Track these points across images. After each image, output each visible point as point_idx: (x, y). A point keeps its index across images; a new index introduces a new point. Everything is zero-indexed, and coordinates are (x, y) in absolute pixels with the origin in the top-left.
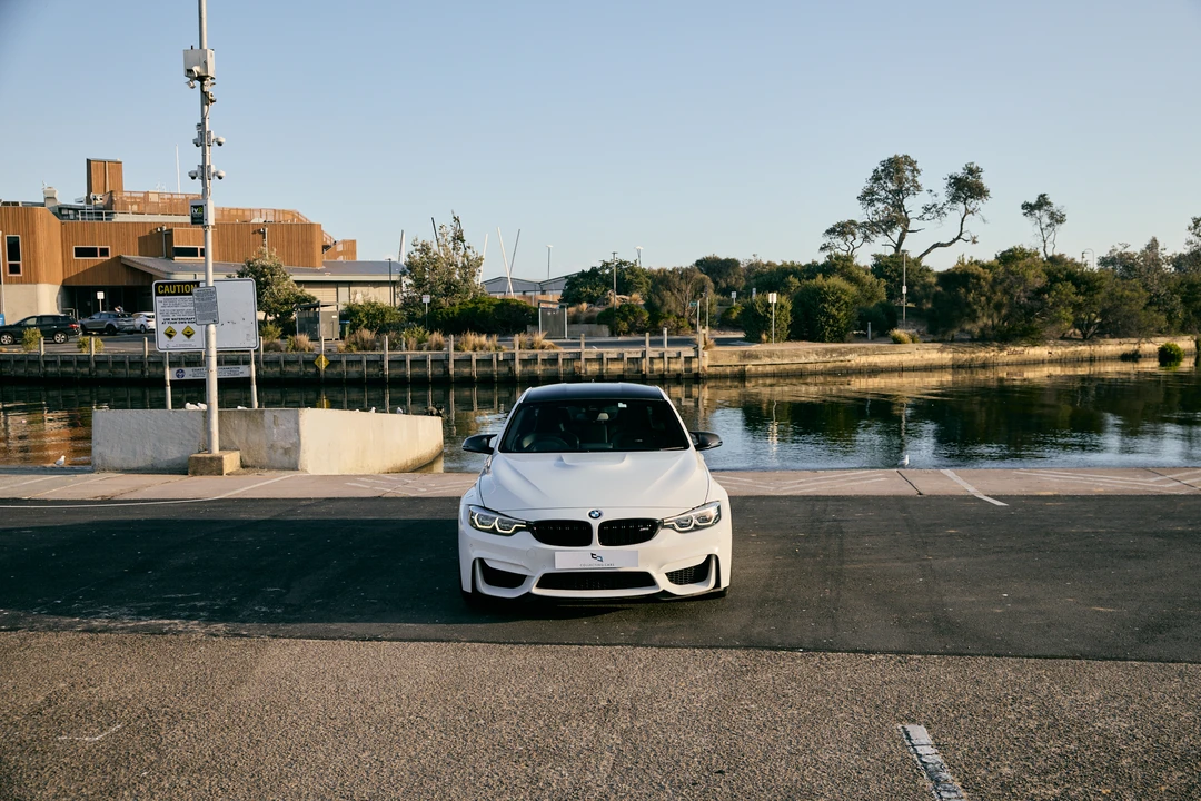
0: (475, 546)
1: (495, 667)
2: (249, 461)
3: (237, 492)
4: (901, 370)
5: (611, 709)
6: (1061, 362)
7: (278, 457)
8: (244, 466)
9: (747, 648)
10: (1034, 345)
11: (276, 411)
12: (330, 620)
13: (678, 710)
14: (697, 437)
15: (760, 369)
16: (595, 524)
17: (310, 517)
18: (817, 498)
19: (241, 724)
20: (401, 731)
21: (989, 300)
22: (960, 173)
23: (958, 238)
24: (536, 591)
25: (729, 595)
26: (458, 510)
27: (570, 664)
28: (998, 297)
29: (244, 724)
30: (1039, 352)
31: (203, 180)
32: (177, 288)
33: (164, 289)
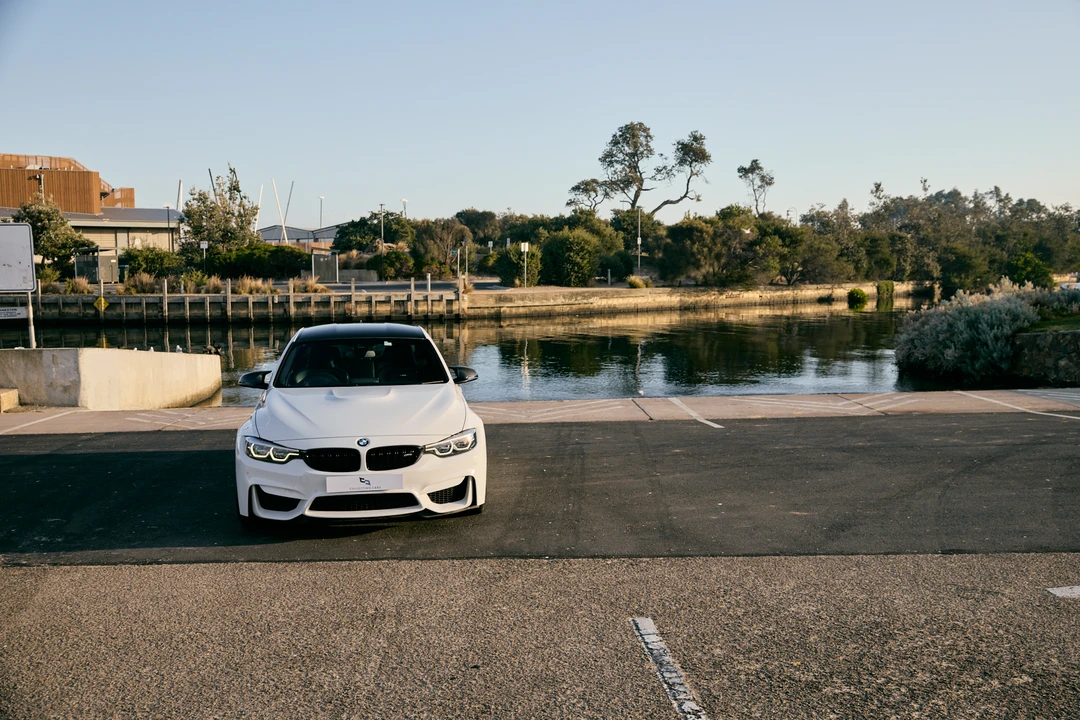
0: (250, 474)
1: (271, 584)
2: (28, 399)
3: (16, 428)
4: (637, 311)
5: (378, 616)
6: (769, 304)
7: (58, 394)
8: (22, 403)
9: (500, 557)
10: (748, 290)
11: (56, 351)
12: (111, 547)
13: (439, 615)
14: (456, 372)
15: (514, 310)
16: (363, 451)
17: (90, 451)
18: (563, 424)
19: (21, 649)
20: (181, 646)
21: (710, 250)
22: (686, 139)
23: (685, 196)
24: (309, 513)
25: (485, 512)
26: (235, 442)
27: (341, 578)
28: (718, 248)
29: (24, 648)
30: (752, 296)
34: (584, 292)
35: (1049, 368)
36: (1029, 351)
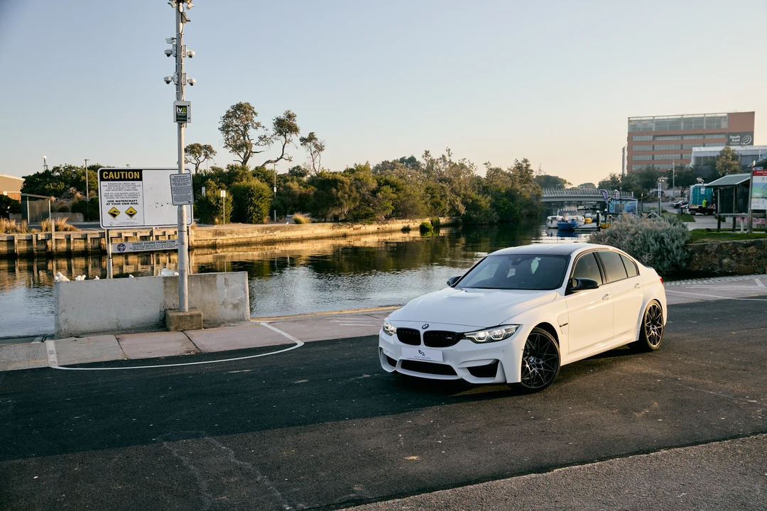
4: (302, 240)
6: (377, 233)
10: (369, 224)
15: (225, 242)
21: (350, 196)
22: (282, 116)
23: (281, 158)
28: (354, 194)
30: (373, 228)
31: (179, 85)
32: (121, 174)
33: (108, 175)
35: (716, 264)
36: (699, 254)
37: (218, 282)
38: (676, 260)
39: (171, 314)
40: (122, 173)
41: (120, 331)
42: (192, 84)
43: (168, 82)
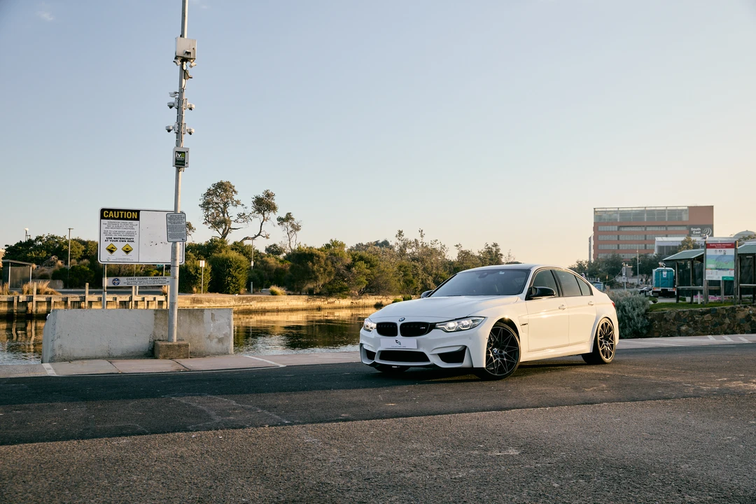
4: (278, 311)
6: (351, 307)
10: (343, 298)
21: (325, 270)
22: (261, 195)
23: (259, 235)
28: (330, 268)
30: (346, 302)
31: (179, 134)
32: (120, 214)
33: (108, 214)
34: (247, 298)
35: (675, 332)
36: (659, 322)
37: (205, 316)
38: (637, 327)
39: (160, 343)
40: (122, 213)
41: (110, 358)
42: (190, 133)
43: (169, 131)
